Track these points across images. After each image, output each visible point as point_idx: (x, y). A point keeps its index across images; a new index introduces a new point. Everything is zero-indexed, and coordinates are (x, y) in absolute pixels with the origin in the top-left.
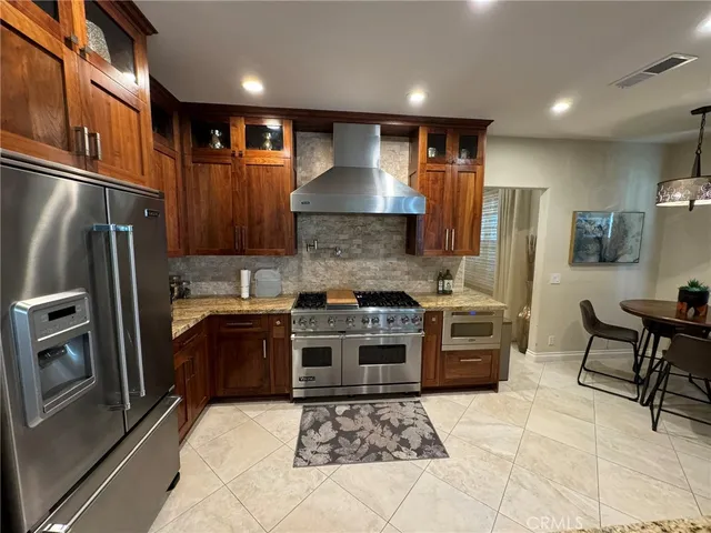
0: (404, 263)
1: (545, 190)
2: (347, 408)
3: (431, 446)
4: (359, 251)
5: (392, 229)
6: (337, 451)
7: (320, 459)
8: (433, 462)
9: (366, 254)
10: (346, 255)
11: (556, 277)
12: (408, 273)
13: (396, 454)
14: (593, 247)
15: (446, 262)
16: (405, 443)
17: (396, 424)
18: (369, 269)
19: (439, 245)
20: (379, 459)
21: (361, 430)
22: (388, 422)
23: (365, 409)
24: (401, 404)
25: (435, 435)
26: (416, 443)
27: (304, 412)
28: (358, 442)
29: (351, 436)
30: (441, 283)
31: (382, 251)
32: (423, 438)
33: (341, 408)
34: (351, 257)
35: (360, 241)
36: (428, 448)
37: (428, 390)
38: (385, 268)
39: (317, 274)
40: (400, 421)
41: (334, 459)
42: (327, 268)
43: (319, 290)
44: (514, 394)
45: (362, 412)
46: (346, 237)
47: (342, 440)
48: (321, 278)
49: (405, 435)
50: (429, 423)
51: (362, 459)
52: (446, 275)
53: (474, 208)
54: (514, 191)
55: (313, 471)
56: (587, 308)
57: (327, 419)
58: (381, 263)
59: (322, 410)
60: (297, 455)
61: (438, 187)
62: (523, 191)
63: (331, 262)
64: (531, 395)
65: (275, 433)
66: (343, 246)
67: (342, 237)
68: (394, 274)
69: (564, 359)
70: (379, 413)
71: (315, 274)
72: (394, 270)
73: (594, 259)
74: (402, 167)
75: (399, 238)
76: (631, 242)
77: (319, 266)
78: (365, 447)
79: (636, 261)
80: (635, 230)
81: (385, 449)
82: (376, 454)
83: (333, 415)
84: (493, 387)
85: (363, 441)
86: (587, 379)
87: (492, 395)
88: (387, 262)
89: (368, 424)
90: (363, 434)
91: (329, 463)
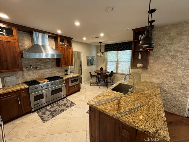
0: (57, 69)
1: (82, 52)
2: (50, 107)
3: (72, 104)
4: (44, 67)
5: (52, 61)
6: (53, 115)
7: (50, 118)
8: (74, 106)
9: (46, 68)
10: (40, 69)
11: (85, 68)
12: (58, 71)
13: (67, 109)
14: (90, 62)
15: (66, 68)
16: (67, 106)
17: (64, 104)
18: (47, 72)
19: (65, 64)
20: (64, 111)
21: (56, 109)
22: (62, 105)
23: (55, 105)
24: (63, 100)
25: (72, 102)
26: (69, 105)
27: (38, 113)
28: (57, 111)
29: (55, 111)
30: (66, 72)
31: (50, 67)
32: (70, 104)
33: (48, 108)
34: (41, 69)
35: (43, 65)
36: (72, 105)
37: (67, 96)
38: (51, 71)
39: (30, 75)
40: (64, 103)
41: (53, 116)
42: (33, 73)
43: (32, 80)
44: (83, 91)
45: (54, 106)
46: (39, 64)
47: (53, 113)
48: (32, 76)
49: (66, 105)
50: (70, 101)
51: (60, 113)
52: (67, 71)
53: (71, 56)
54: (76, 52)
55: (50, 121)
56: (90, 73)
57: (46, 111)
58: (51, 69)
59: (43, 110)
60: (43, 121)
61: (64, 51)
62: (78, 52)
63: (35, 71)
64: (85, 90)
65: (32, 121)
66: (38, 66)
67: (37, 64)
68: (54, 72)
69: (88, 82)
70: (59, 104)
71: (29, 75)
72: (54, 71)
73: (90, 64)
74: (53, 45)
75: (54, 63)
76: (94, 61)
77: (31, 73)
78: (60, 111)
79: (95, 64)
80: (94, 59)
81: (64, 109)
82: (62, 111)
83: (47, 110)
84: (79, 91)
85: (58, 110)
86: (92, 85)
87: (79, 92)
88: (52, 69)
89: (58, 107)
90: (58, 109)
91: (53, 118)
